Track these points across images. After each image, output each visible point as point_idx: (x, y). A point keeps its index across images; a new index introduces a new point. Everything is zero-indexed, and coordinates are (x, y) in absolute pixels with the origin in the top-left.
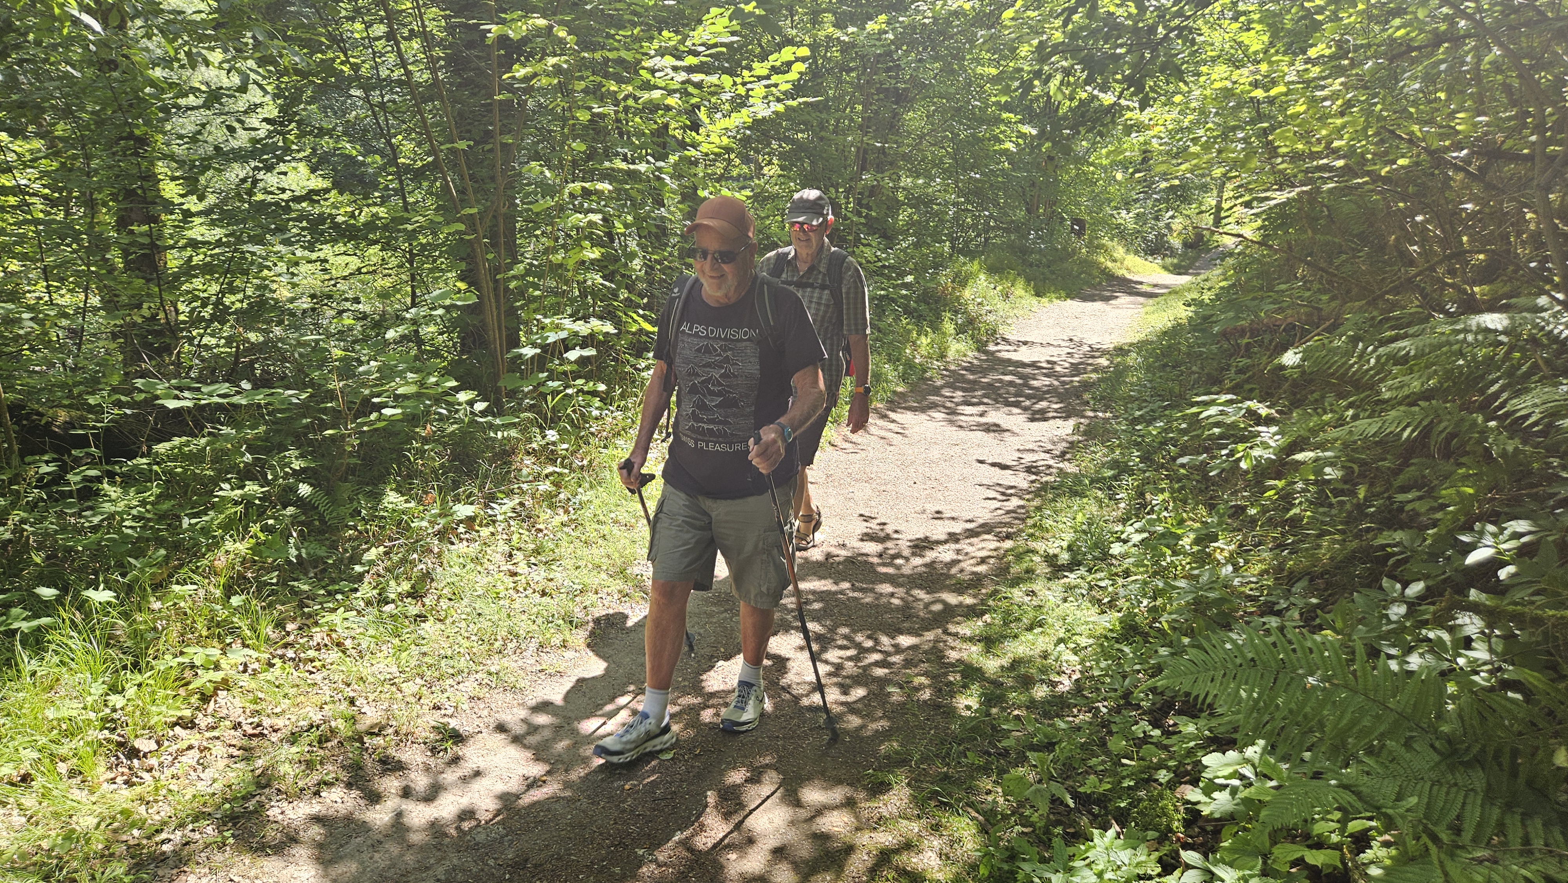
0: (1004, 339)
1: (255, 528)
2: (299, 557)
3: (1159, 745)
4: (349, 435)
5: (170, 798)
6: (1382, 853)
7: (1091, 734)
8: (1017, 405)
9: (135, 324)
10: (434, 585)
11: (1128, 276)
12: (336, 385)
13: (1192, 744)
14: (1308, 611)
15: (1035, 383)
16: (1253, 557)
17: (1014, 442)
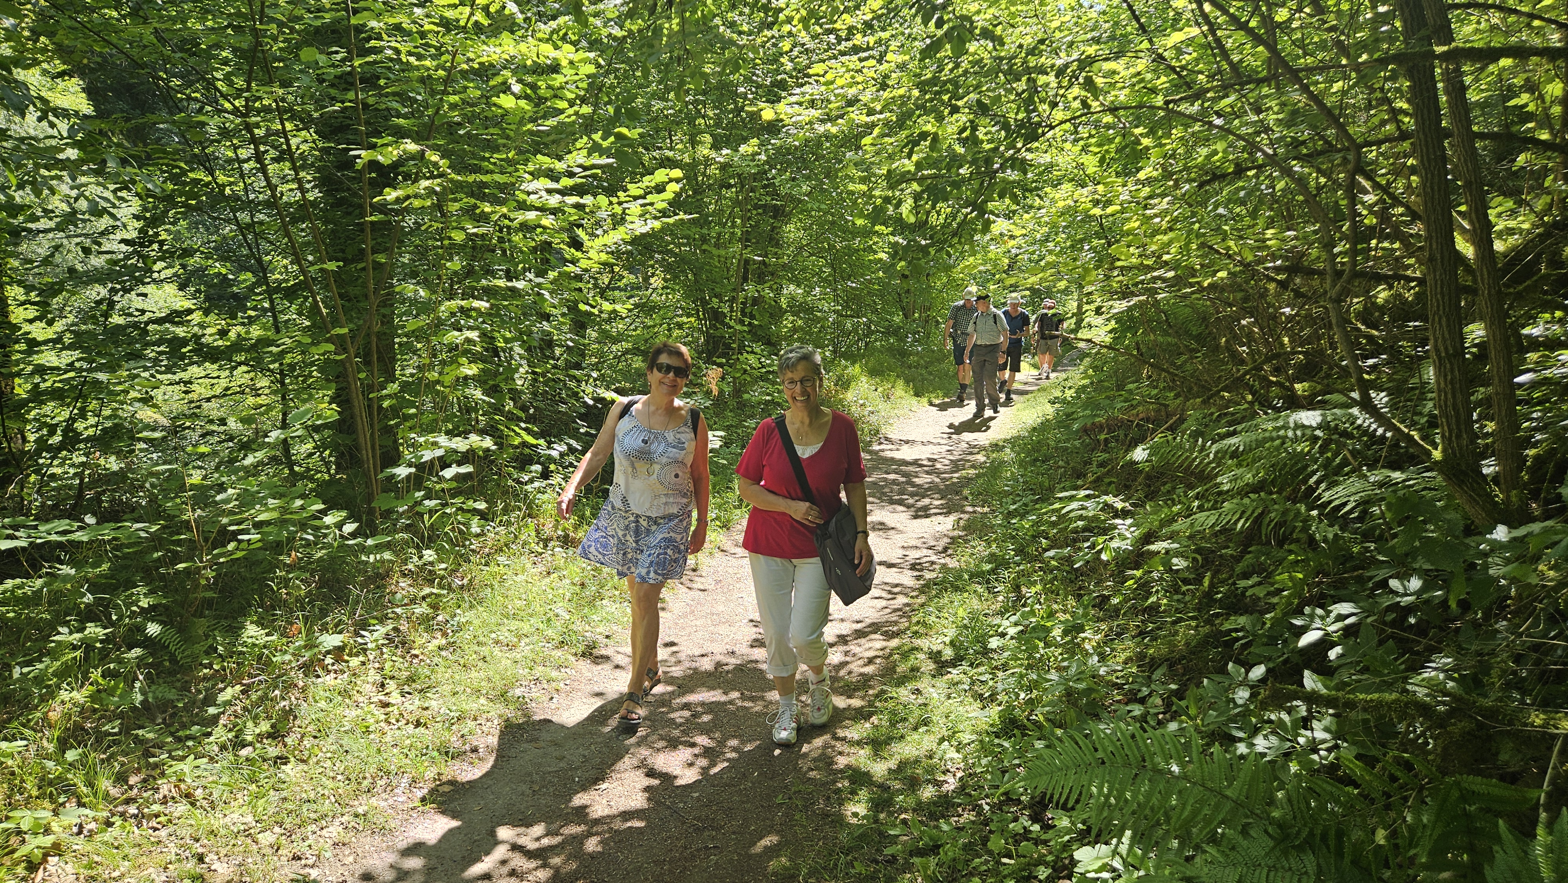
0: (887, 439)
1: (96, 674)
2: (144, 702)
3: (1038, 841)
4: (205, 568)
7: (972, 835)
8: (900, 503)
10: (297, 722)
12: (189, 515)
13: (1067, 838)
14: (1169, 697)
15: (917, 481)
16: (1118, 645)
17: (898, 539)
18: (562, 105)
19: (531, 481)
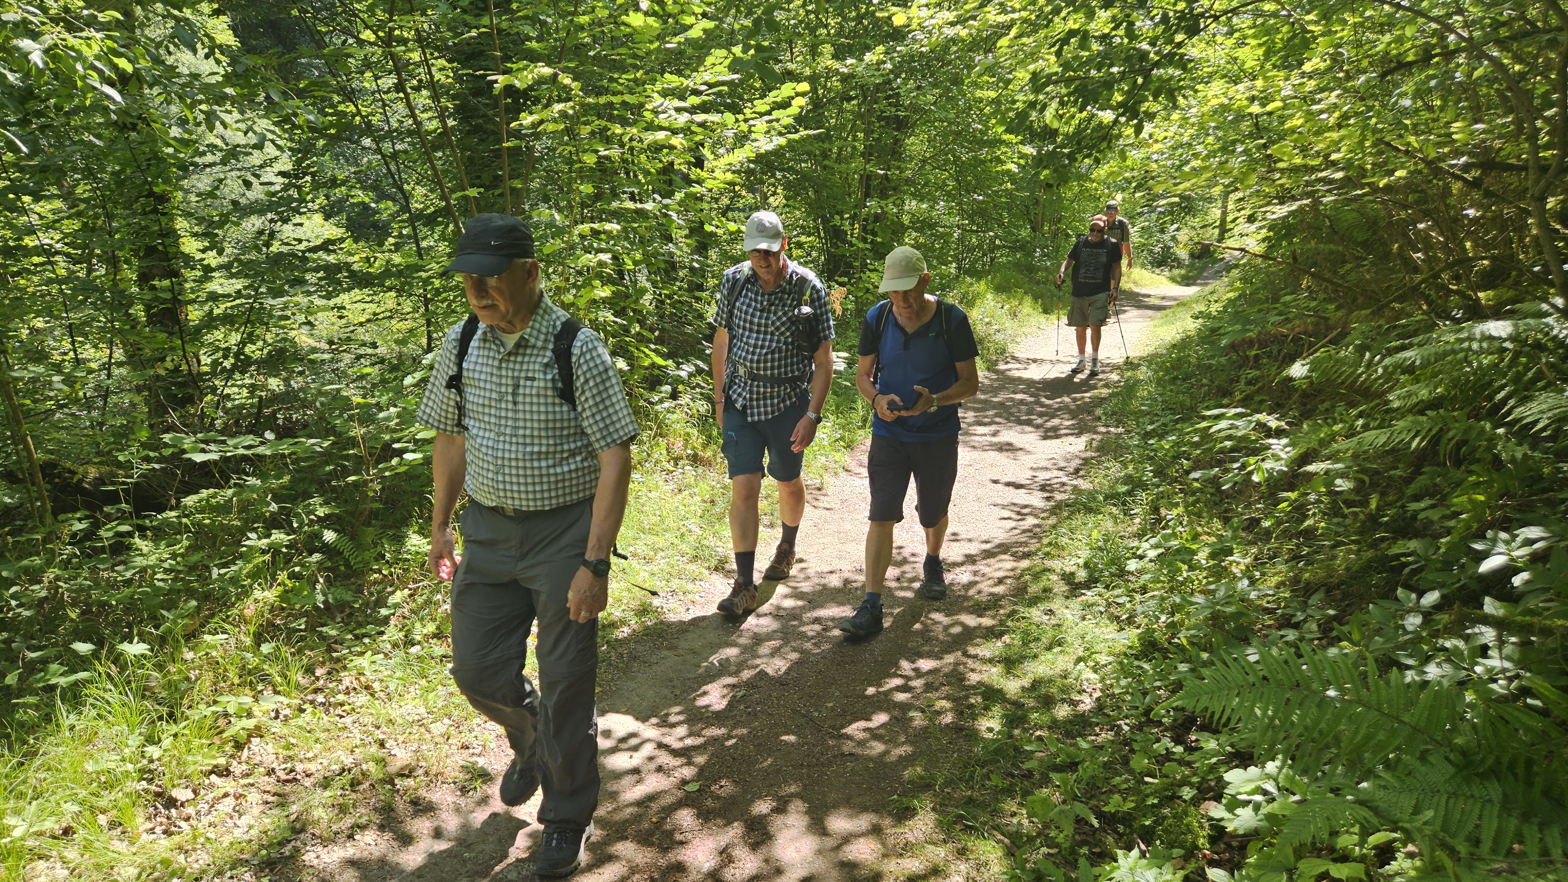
0: (1014, 358)
1: (282, 576)
2: (325, 602)
3: (1181, 762)
4: (372, 481)
5: (208, 846)
6: (1407, 864)
7: (1113, 753)
8: (1029, 423)
9: (158, 377)
11: (1136, 290)
12: (358, 431)
13: (1214, 760)
14: (1326, 623)
15: (1046, 401)
16: (1269, 569)
17: (1028, 461)
18: (689, 20)
19: (661, 401)
